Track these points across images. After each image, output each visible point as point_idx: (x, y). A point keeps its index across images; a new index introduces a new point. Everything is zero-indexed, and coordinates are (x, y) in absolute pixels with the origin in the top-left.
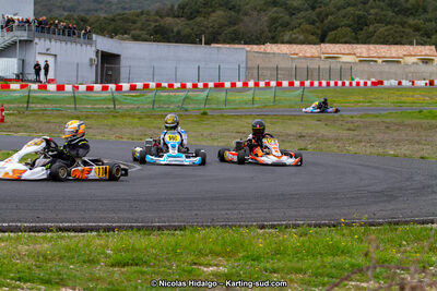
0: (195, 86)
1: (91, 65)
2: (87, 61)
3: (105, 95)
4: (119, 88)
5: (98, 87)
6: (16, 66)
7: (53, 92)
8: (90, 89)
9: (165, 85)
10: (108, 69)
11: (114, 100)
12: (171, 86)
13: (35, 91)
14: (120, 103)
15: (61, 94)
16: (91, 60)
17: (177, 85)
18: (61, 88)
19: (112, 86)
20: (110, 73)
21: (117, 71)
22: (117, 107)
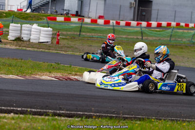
1: (131, 7)
2: (128, 5)
3: (138, 29)
4: (149, 25)
5: (134, 23)
6: (76, 5)
7: (101, 25)
8: (128, 24)
9: (183, 24)
10: (143, 11)
11: (142, 33)
12: (187, 25)
13: (87, 24)
14: (147, 36)
15: (107, 27)
16: (131, 3)
17: (191, 25)
18: (107, 22)
19: (144, 24)
20: (144, 13)
21: (149, 13)
22: (144, 38)
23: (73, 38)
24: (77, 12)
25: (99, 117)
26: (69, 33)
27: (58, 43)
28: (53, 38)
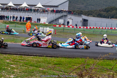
0: (105, 28)
1: (81, 22)
3: (83, 29)
4: (87, 28)
5: (82, 27)
6: (63, 21)
8: (80, 28)
9: (98, 27)
10: (85, 23)
12: (100, 28)
14: (86, 31)
15: (73, 28)
17: (101, 28)
19: (85, 27)
23: (61, 32)
24: (63, 24)
25: (61, 57)
27: (55, 34)
28: (54, 32)
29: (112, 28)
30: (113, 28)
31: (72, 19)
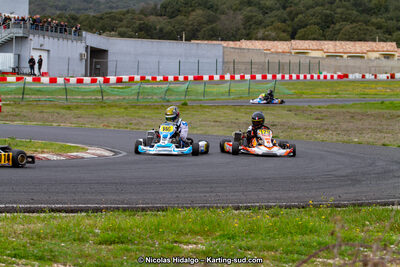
0: (176, 79)
1: (81, 59)
2: (78, 56)
3: (94, 87)
4: (107, 81)
5: (87, 80)
6: (12, 60)
7: (46, 84)
8: (80, 81)
9: (149, 77)
10: (97, 63)
11: (102, 92)
12: (154, 79)
13: (30, 83)
14: (108, 94)
16: (81, 55)
17: (160, 78)
18: (53, 81)
19: (100, 79)
20: (98, 66)
21: (105, 65)
22: (105, 98)
26: (9, 97)
29: (201, 78)
30: (206, 78)
31: (48, 51)
